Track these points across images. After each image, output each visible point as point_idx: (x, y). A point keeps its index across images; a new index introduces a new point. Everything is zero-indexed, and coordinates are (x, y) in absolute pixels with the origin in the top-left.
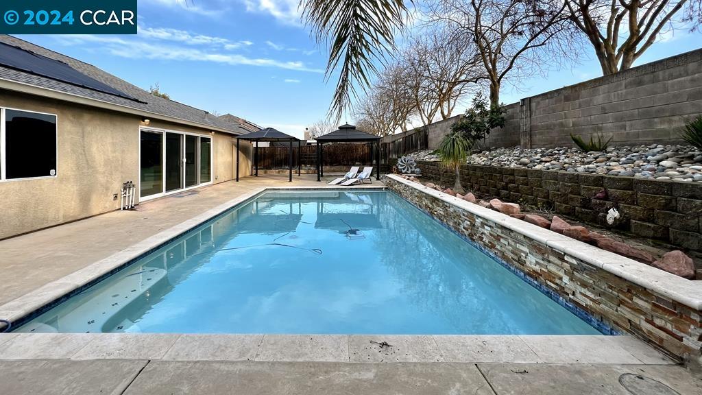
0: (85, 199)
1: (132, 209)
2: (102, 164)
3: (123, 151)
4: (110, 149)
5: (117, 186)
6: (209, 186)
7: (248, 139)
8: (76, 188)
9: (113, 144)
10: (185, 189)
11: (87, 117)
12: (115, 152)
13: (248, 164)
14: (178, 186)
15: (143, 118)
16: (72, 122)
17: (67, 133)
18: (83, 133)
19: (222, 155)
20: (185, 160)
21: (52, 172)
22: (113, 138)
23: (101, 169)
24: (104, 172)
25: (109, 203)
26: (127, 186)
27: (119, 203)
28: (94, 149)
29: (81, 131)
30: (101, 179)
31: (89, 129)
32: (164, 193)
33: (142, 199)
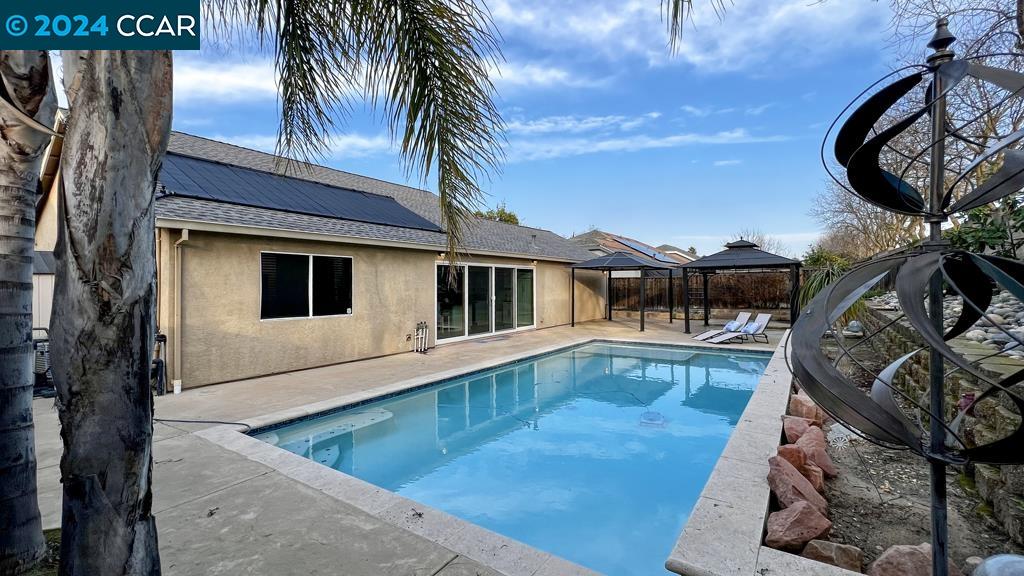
0: (378, 338)
1: (425, 352)
2: (395, 302)
3: (417, 290)
4: (403, 287)
5: (410, 326)
6: (531, 331)
7: (597, 269)
8: (369, 326)
9: (407, 282)
10: (494, 333)
11: (380, 255)
12: (408, 290)
13: (598, 303)
14: (486, 329)
15: (439, 253)
16: (365, 262)
17: (362, 274)
18: (376, 272)
19: (550, 291)
20: (494, 298)
21: (349, 310)
22: (406, 276)
23: (393, 308)
24: (396, 313)
25: (402, 345)
26: (421, 326)
27: (411, 345)
28: (387, 287)
29: (374, 270)
30: (394, 318)
31: (382, 268)
32: (466, 337)
33: (439, 342)
